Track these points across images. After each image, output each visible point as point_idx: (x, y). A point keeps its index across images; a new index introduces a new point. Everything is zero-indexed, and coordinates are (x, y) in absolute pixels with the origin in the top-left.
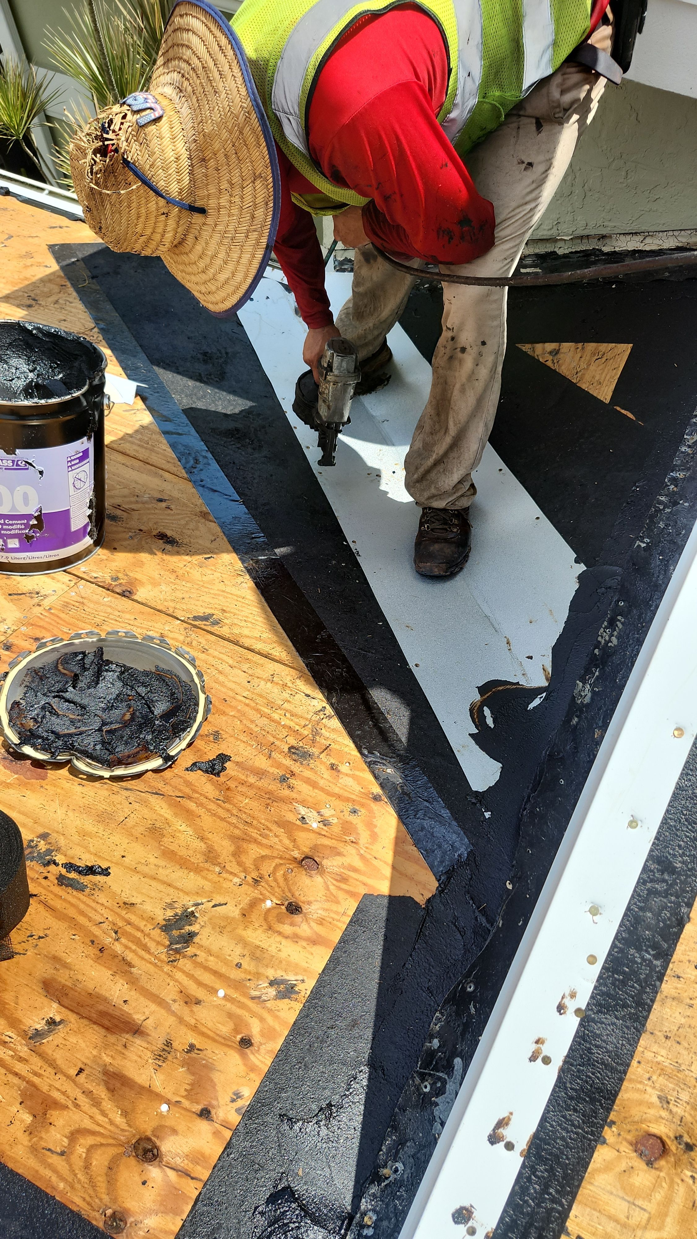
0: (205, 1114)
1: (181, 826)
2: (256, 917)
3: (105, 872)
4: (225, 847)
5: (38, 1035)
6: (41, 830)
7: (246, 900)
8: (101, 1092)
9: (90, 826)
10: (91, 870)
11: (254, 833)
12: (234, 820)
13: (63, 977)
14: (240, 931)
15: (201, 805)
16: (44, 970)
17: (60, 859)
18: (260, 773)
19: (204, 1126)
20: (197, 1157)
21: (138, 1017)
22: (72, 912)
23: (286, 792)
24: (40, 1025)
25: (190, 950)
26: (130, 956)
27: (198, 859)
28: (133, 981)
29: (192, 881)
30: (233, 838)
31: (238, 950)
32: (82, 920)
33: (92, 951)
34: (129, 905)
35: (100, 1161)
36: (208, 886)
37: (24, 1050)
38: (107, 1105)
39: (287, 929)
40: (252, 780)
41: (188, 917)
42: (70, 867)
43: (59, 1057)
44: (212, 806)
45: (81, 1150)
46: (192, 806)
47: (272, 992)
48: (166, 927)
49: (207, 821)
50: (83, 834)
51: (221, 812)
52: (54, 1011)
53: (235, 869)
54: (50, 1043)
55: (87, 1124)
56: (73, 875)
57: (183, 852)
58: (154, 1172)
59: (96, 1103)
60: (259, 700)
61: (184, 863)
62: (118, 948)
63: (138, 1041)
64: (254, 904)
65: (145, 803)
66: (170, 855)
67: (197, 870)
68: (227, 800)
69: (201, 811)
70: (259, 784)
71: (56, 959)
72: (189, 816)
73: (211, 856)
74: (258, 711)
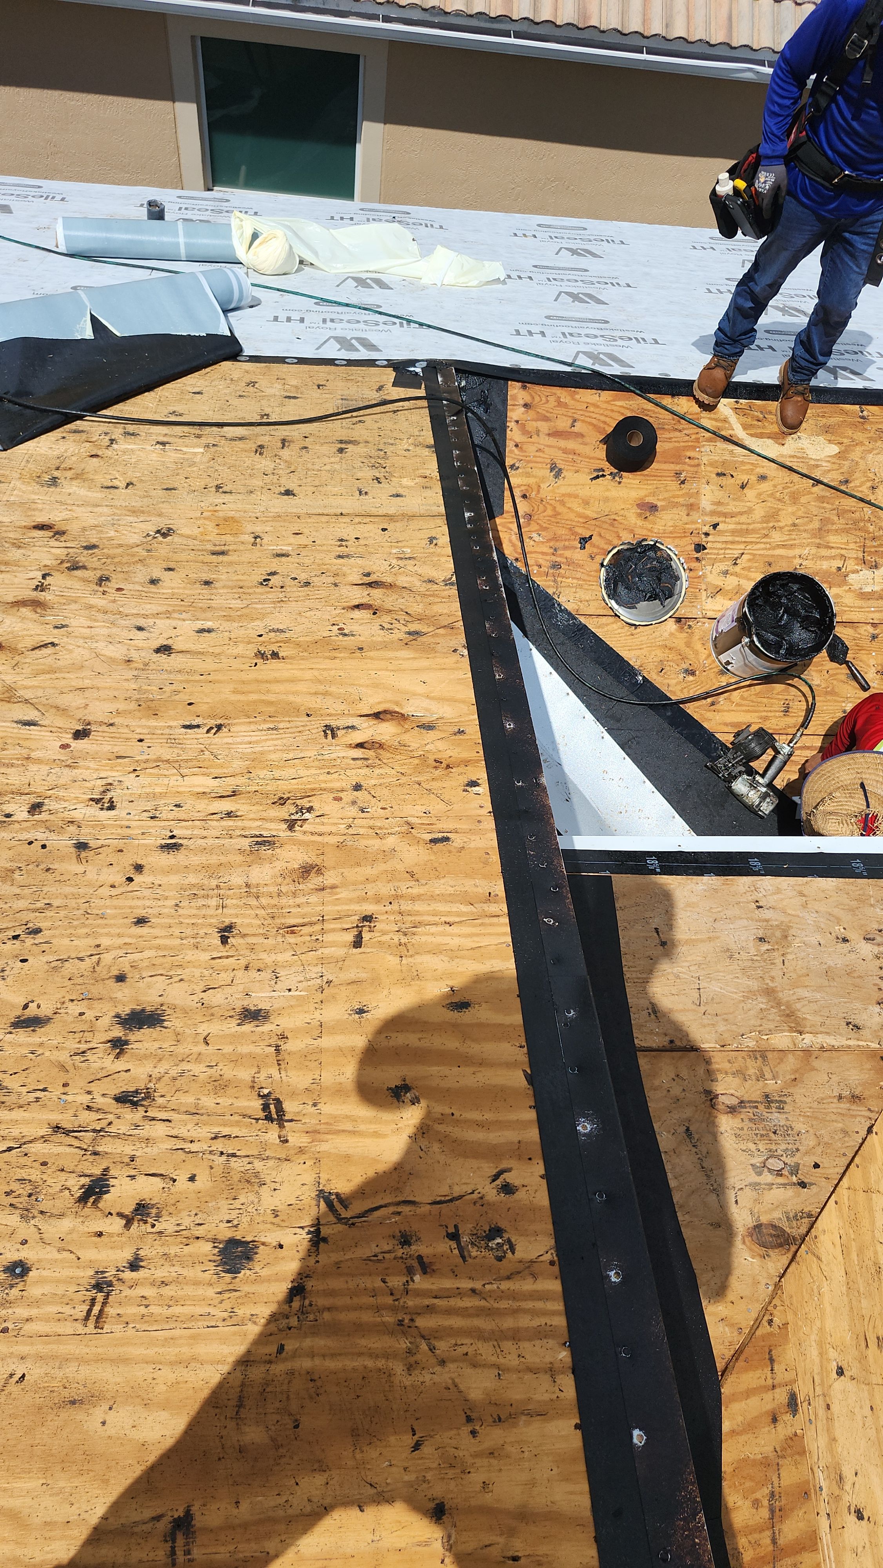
0: (517, 422)
1: (580, 510)
2: (535, 487)
3: (592, 479)
4: (560, 509)
5: (575, 421)
6: (622, 484)
7: (541, 490)
8: (548, 415)
9: (607, 494)
10: (597, 477)
11: (553, 519)
12: (563, 521)
13: (580, 440)
14: (537, 480)
15: (578, 522)
16: (587, 440)
17: (609, 477)
18: (566, 548)
19: (516, 419)
20: (512, 410)
21: (551, 439)
22: (592, 461)
23: (551, 544)
24: (576, 424)
25: (549, 466)
26: (565, 455)
27: (566, 499)
28: (560, 448)
29: (563, 490)
30: (559, 514)
31: (534, 473)
32: (587, 460)
33: (577, 452)
34: (577, 472)
35: (537, 399)
36: (557, 491)
37: (575, 415)
38: (544, 412)
39: (523, 488)
40: (567, 543)
41: (557, 476)
42: (603, 476)
43: (566, 418)
44: (574, 523)
45: (544, 399)
46: (581, 520)
47: (517, 465)
48: (560, 470)
49: (572, 516)
50: (608, 490)
51: (568, 522)
52: (575, 429)
53: (551, 502)
54: (570, 421)
55: (546, 405)
56: (601, 473)
57: (572, 499)
58: (522, 402)
59: (547, 411)
60: (586, 587)
61: (570, 495)
62: (571, 456)
63: (547, 432)
64: (539, 491)
65: (598, 513)
66: (576, 496)
67: (563, 495)
68: (570, 529)
69: (576, 519)
70: (563, 543)
71: (586, 445)
72: (580, 515)
73: (562, 503)
74: (584, 580)
